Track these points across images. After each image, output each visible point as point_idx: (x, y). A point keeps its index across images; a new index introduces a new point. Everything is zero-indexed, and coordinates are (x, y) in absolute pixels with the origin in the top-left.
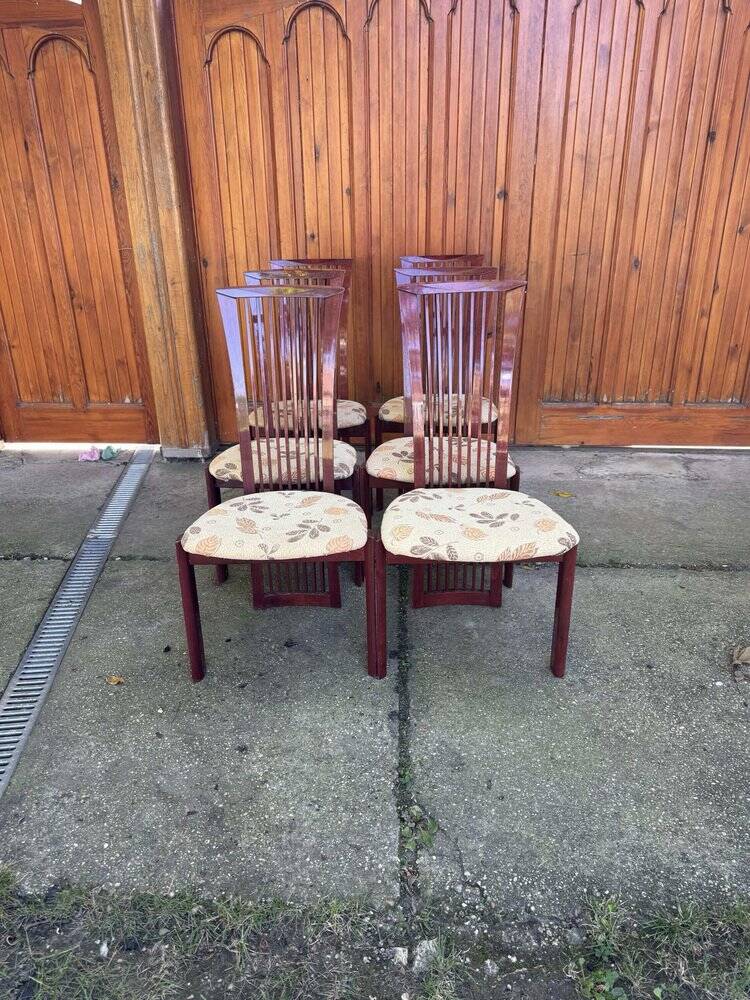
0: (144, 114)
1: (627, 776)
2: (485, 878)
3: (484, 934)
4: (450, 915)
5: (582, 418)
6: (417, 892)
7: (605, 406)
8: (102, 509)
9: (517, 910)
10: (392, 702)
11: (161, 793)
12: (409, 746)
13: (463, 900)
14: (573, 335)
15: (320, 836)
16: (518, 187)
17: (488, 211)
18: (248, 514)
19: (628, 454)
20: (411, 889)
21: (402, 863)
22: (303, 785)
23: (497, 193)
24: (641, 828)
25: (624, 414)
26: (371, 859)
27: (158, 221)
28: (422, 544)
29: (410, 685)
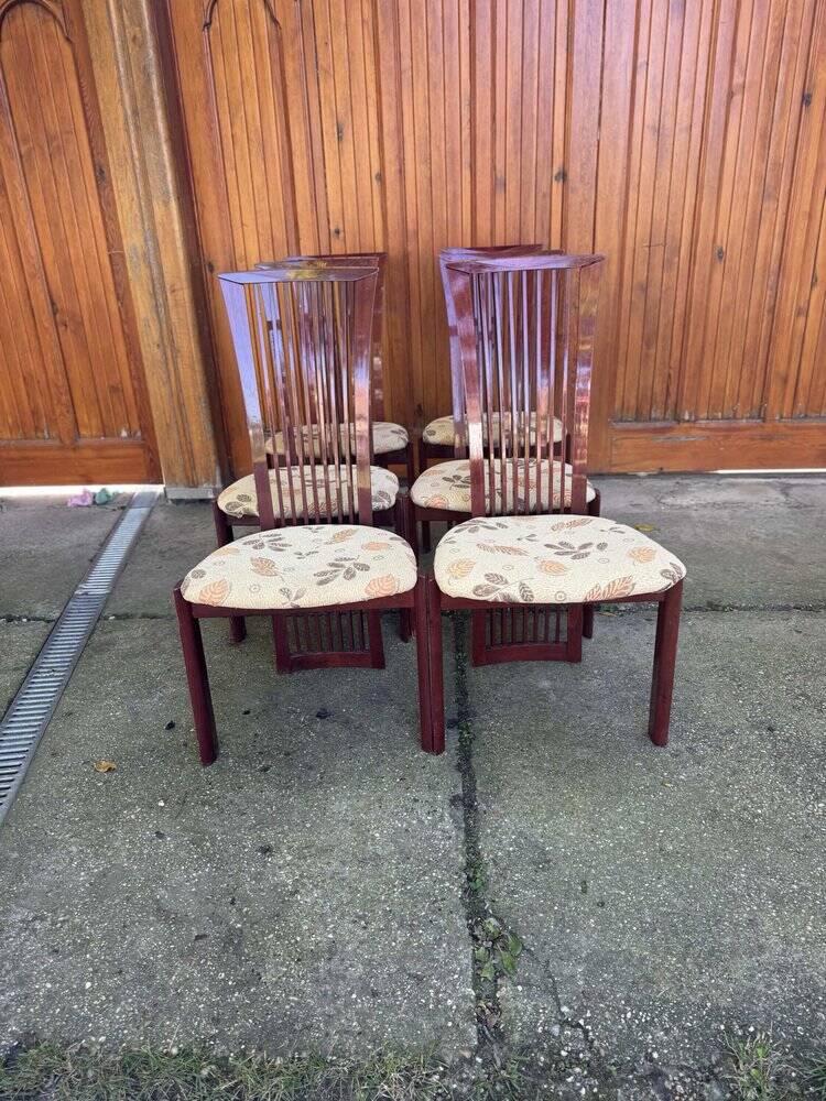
0: (131, 88)
1: (759, 870)
2: (589, 1015)
3: (594, 1094)
4: (547, 1067)
5: (661, 439)
6: (500, 1036)
7: (686, 425)
8: (94, 561)
9: (635, 1059)
10: (453, 783)
11: (161, 912)
12: (478, 839)
13: (562, 1046)
14: (648, 341)
15: (369, 963)
16: (579, 164)
17: (544, 196)
18: (266, 553)
19: (714, 481)
20: (492, 1035)
21: (478, 998)
22: (345, 895)
23: (555, 173)
24: (786, 940)
25: (708, 433)
26: (437, 993)
27: (152, 217)
28: (487, 582)
29: (475, 761)
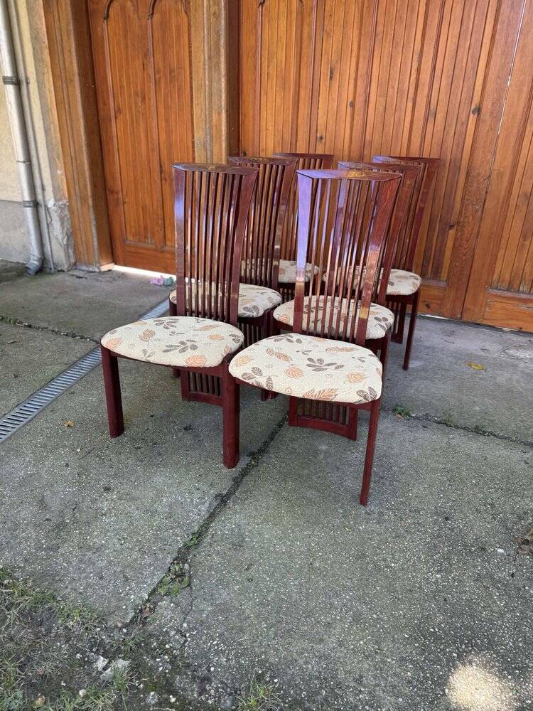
0: (209, 43)
2: (194, 633)
3: (165, 673)
4: (154, 649)
5: (523, 307)
6: (144, 624)
9: (200, 666)
10: (224, 486)
12: (214, 521)
13: (169, 642)
15: (110, 562)
16: (490, 104)
17: (463, 124)
20: (141, 617)
21: (148, 601)
23: (473, 108)
26: (130, 590)
27: (211, 121)
28: (251, 372)
29: (247, 478)
